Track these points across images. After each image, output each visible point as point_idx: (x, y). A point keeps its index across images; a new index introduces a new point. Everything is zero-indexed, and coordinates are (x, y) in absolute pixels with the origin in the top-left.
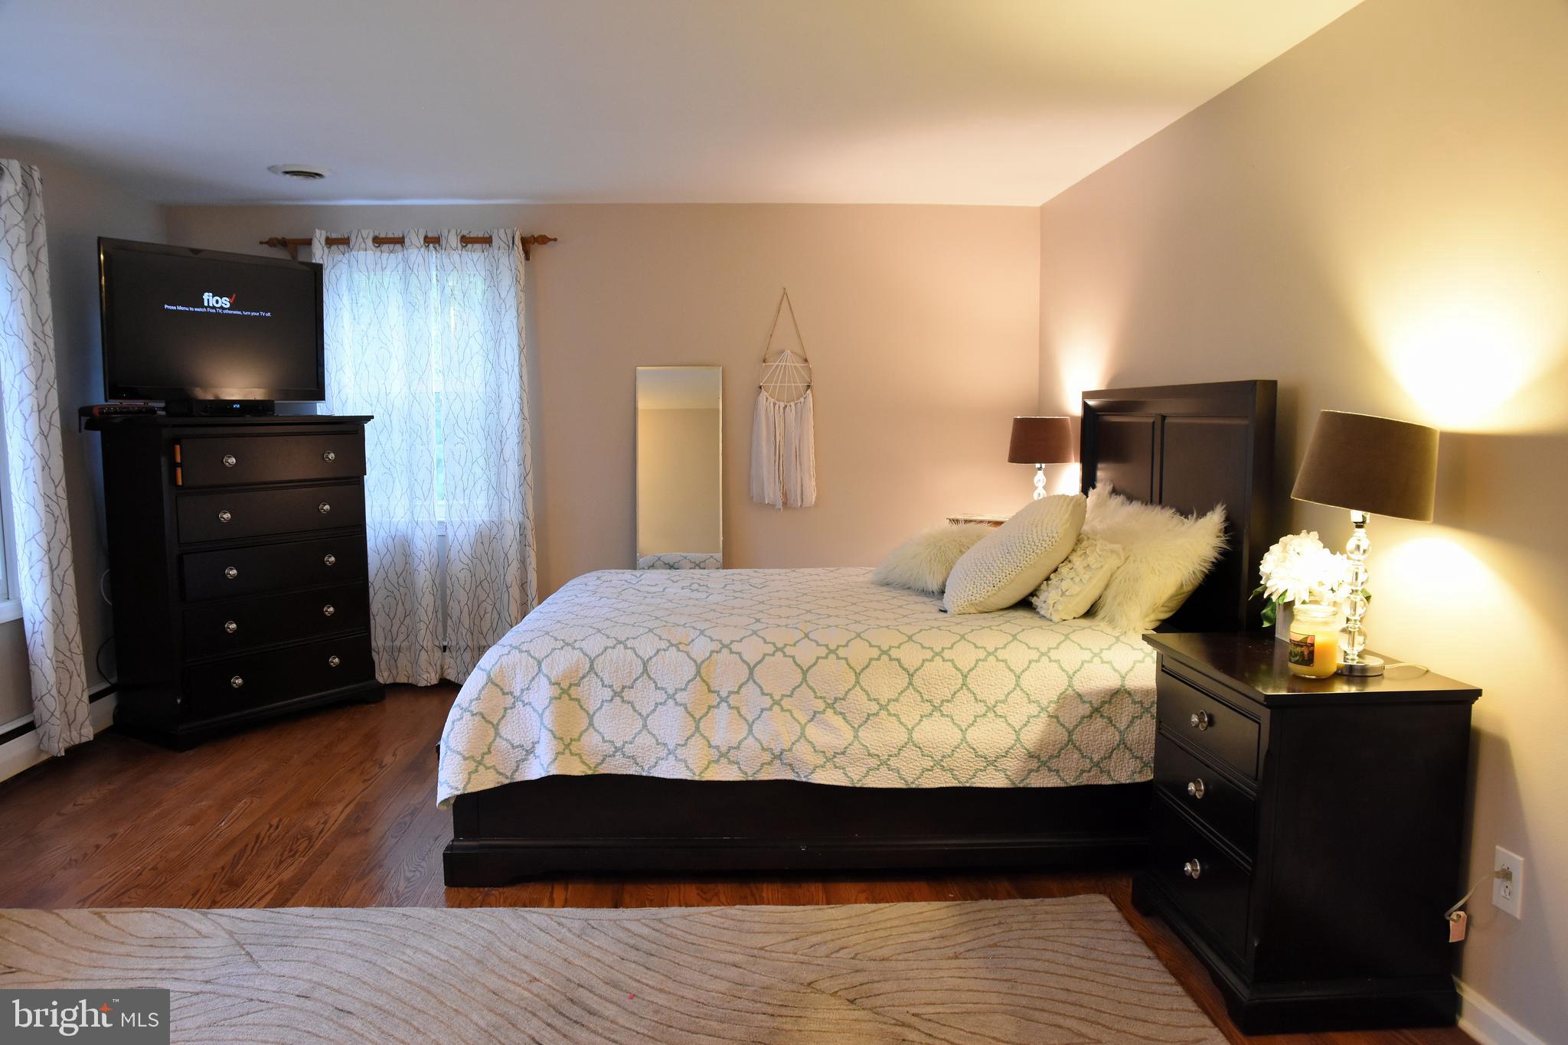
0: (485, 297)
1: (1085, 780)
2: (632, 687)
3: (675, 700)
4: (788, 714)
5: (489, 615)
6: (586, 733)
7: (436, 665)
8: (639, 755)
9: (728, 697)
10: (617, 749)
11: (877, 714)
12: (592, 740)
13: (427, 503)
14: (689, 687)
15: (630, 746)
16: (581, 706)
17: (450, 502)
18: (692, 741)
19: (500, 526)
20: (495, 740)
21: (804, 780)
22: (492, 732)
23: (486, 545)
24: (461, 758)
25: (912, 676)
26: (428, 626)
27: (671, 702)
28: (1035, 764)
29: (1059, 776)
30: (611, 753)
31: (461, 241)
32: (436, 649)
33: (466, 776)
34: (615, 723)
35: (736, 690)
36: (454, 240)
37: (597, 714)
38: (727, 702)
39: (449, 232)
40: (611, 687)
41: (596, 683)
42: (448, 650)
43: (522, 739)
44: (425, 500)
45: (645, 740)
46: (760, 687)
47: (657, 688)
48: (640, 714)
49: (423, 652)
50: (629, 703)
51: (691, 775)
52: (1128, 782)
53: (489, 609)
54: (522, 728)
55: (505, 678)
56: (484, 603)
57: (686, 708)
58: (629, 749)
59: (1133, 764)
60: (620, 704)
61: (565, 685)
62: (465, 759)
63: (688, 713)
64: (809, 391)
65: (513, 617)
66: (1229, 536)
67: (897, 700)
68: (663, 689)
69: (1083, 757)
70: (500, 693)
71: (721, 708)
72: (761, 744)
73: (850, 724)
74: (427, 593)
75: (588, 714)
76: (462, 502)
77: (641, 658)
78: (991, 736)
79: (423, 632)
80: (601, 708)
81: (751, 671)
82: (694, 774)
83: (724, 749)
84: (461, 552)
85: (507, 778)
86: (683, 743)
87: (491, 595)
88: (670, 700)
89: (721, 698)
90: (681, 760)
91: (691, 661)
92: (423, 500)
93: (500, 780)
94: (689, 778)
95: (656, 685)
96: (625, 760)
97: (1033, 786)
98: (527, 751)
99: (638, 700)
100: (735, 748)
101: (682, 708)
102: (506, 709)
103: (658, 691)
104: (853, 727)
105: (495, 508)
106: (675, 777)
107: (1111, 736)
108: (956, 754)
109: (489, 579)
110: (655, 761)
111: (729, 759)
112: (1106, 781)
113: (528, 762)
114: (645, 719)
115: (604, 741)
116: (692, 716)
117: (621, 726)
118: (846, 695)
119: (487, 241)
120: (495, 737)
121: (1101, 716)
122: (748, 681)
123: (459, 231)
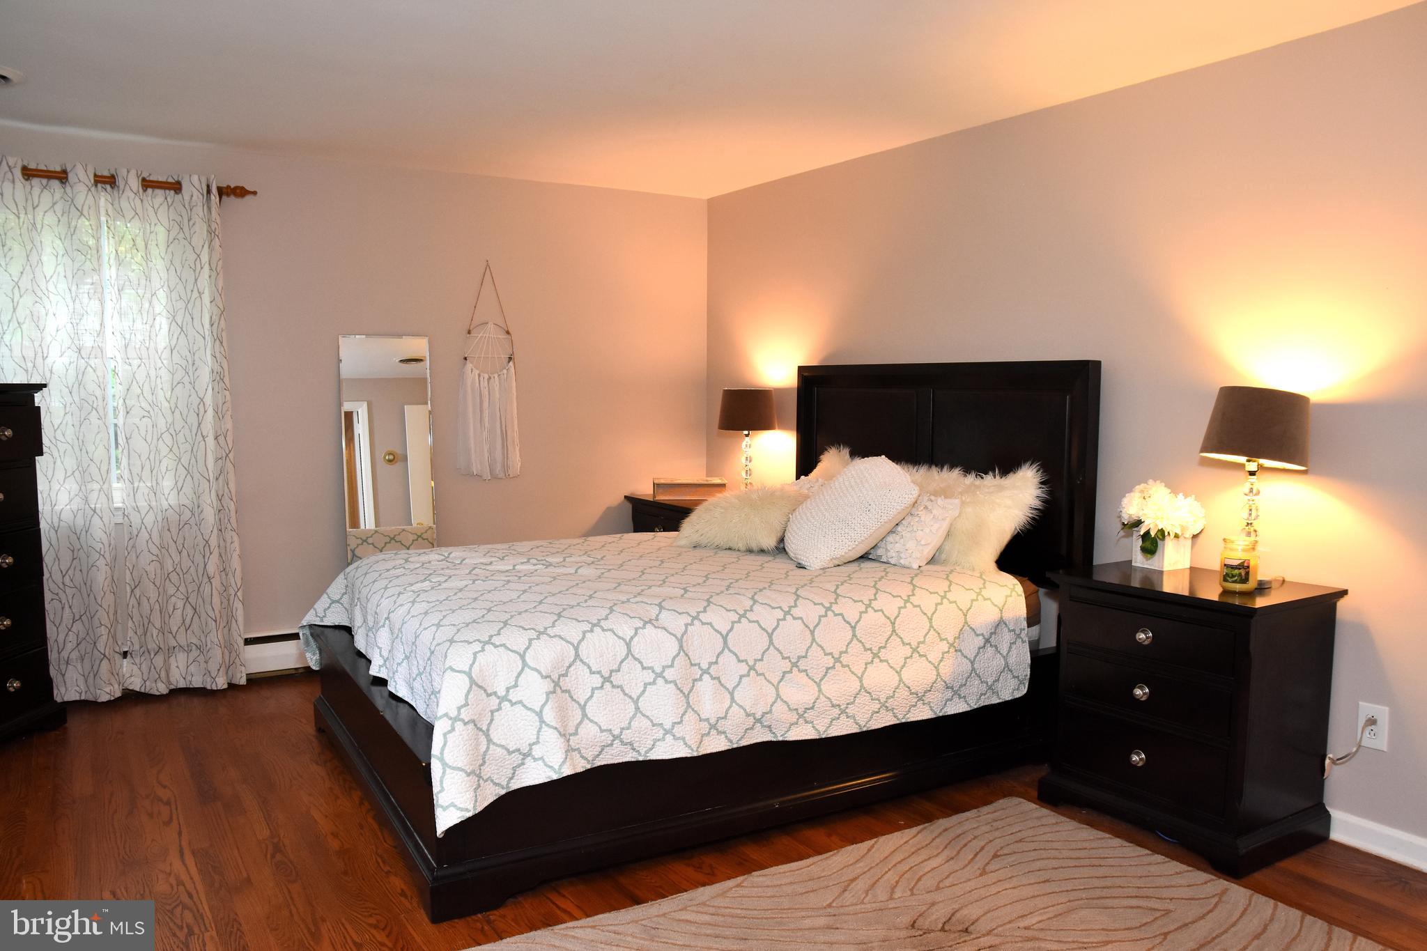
0: (170, 250)
1: (982, 703)
2: (619, 671)
3: (664, 677)
4: (762, 677)
5: (179, 612)
6: (582, 726)
7: (118, 675)
8: (637, 739)
9: (709, 668)
10: (615, 737)
11: (833, 667)
12: (588, 731)
13: (105, 487)
14: (675, 663)
15: (628, 731)
16: (572, 697)
17: (136, 485)
18: (686, 718)
19: (196, 510)
20: (488, 748)
21: (781, 739)
22: (483, 740)
23: (174, 530)
24: (464, 775)
25: (855, 628)
26: (110, 631)
27: (660, 681)
28: (949, 694)
29: (966, 701)
30: (609, 742)
31: (143, 186)
32: (117, 655)
33: (472, 794)
34: (609, 711)
35: (714, 661)
36: (135, 183)
37: (589, 704)
38: (709, 673)
39: (128, 172)
40: (599, 672)
41: (583, 670)
42: (129, 656)
43: (518, 742)
44: (104, 483)
45: (640, 723)
46: (736, 655)
47: (644, 668)
48: (630, 697)
49: (105, 662)
50: (618, 687)
51: (690, 751)
52: (1010, 699)
53: (180, 604)
54: (514, 730)
55: (487, 678)
56: (173, 598)
57: (676, 685)
58: (627, 736)
59: (1013, 683)
60: (610, 689)
61: (555, 677)
62: (468, 775)
63: (679, 689)
64: (511, 363)
65: (217, 612)
66: (1050, 487)
67: (846, 652)
68: (649, 668)
69: (982, 682)
70: (484, 695)
71: (704, 680)
72: (745, 710)
73: (813, 680)
74: (108, 592)
75: (580, 705)
76: (149, 485)
77: (623, 639)
78: (919, 674)
79: (105, 637)
80: (592, 696)
81: (725, 638)
82: (692, 750)
83: (713, 721)
84: (150, 541)
85: (503, 788)
86: (679, 720)
87: (182, 589)
88: (659, 678)
89: (702, 670)
90: (679, 738)
91: (672, 636)
92: (101, 483)
93: (497, 792)
94: (689, 756)
95: (642, 665)
96: (623, 748)
97: (949, 713)
98: (524, 755)
99: (626, 683)
100: (723, 718)
101: (672, 685)
102: (492, 712)
103: (644, 671)
104: (815, 682)
105: (188, 489)
106: (674, 756)
107: (999, 662)
108: (896, 695)
109: (178, 570)
110: (652, 743)
111: (717, 730)
112: (995, 700)
113: (525, 766)
114: (636, 702)
115: (602, 731)
116: (682, 691)
117: (615, 713)
118: (807, 652)
119: (176, 187)
120: (488, 744)
121: (991, 645)
122: (723, 650)
123: (139, 173)
